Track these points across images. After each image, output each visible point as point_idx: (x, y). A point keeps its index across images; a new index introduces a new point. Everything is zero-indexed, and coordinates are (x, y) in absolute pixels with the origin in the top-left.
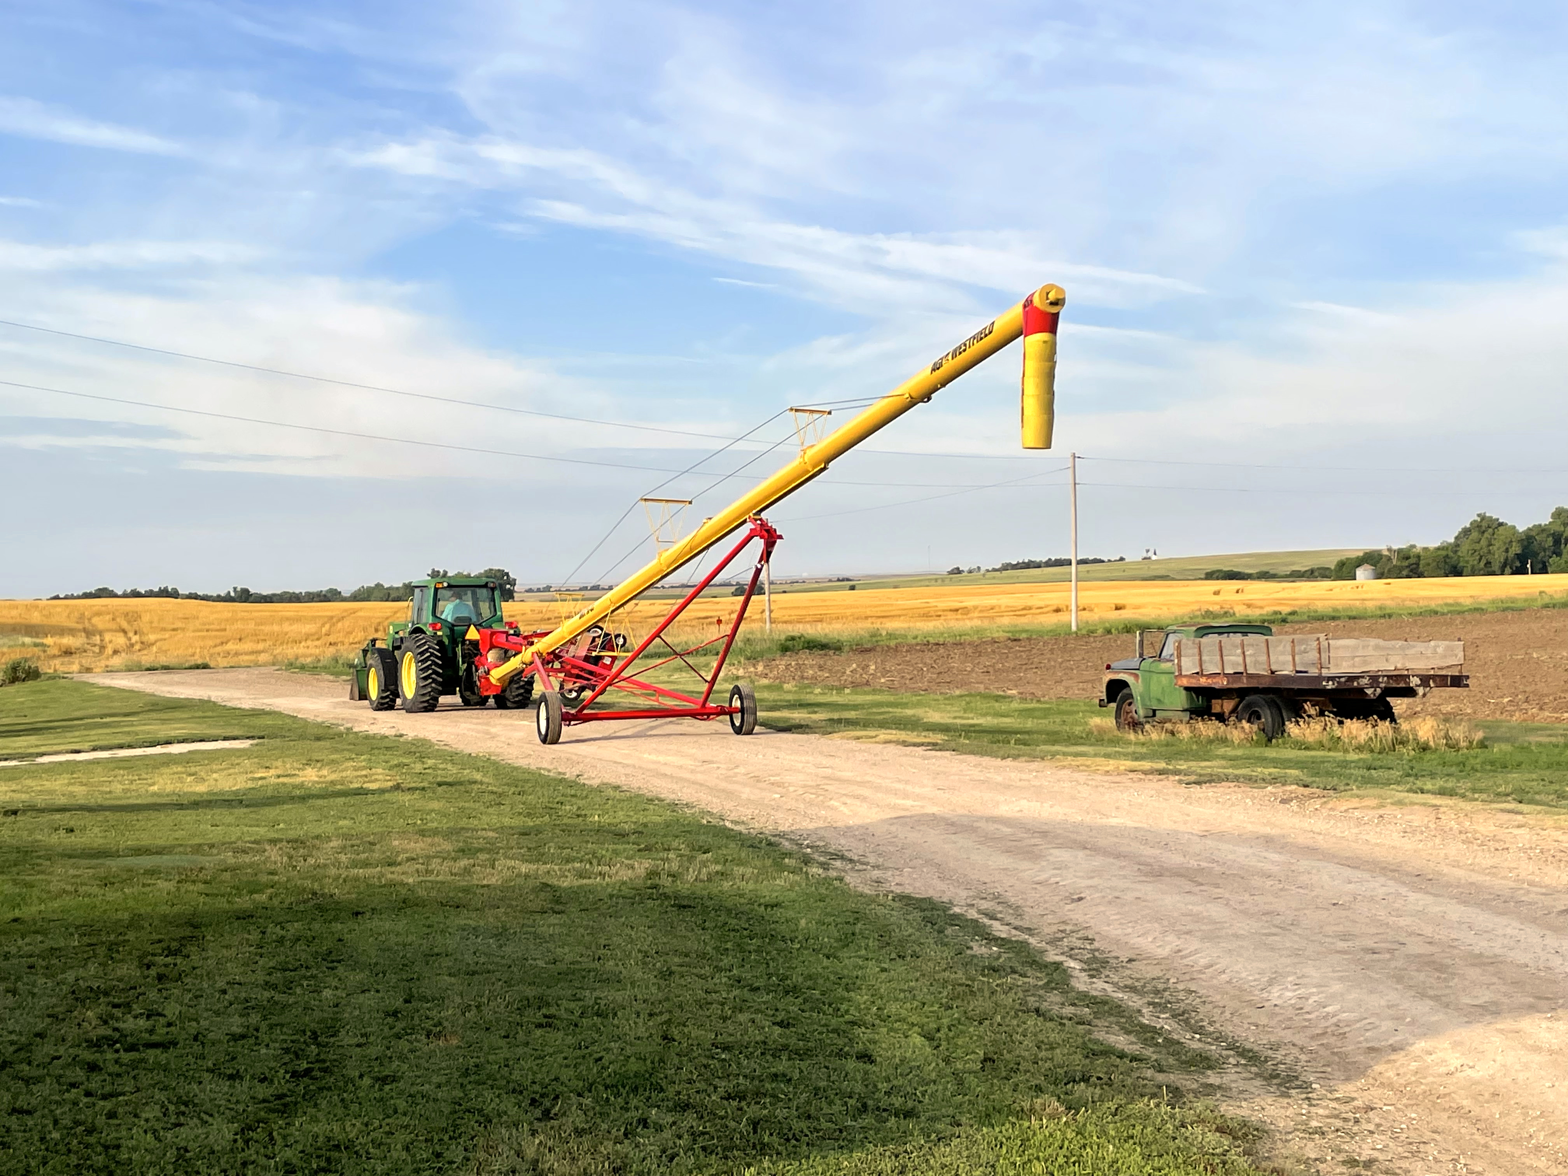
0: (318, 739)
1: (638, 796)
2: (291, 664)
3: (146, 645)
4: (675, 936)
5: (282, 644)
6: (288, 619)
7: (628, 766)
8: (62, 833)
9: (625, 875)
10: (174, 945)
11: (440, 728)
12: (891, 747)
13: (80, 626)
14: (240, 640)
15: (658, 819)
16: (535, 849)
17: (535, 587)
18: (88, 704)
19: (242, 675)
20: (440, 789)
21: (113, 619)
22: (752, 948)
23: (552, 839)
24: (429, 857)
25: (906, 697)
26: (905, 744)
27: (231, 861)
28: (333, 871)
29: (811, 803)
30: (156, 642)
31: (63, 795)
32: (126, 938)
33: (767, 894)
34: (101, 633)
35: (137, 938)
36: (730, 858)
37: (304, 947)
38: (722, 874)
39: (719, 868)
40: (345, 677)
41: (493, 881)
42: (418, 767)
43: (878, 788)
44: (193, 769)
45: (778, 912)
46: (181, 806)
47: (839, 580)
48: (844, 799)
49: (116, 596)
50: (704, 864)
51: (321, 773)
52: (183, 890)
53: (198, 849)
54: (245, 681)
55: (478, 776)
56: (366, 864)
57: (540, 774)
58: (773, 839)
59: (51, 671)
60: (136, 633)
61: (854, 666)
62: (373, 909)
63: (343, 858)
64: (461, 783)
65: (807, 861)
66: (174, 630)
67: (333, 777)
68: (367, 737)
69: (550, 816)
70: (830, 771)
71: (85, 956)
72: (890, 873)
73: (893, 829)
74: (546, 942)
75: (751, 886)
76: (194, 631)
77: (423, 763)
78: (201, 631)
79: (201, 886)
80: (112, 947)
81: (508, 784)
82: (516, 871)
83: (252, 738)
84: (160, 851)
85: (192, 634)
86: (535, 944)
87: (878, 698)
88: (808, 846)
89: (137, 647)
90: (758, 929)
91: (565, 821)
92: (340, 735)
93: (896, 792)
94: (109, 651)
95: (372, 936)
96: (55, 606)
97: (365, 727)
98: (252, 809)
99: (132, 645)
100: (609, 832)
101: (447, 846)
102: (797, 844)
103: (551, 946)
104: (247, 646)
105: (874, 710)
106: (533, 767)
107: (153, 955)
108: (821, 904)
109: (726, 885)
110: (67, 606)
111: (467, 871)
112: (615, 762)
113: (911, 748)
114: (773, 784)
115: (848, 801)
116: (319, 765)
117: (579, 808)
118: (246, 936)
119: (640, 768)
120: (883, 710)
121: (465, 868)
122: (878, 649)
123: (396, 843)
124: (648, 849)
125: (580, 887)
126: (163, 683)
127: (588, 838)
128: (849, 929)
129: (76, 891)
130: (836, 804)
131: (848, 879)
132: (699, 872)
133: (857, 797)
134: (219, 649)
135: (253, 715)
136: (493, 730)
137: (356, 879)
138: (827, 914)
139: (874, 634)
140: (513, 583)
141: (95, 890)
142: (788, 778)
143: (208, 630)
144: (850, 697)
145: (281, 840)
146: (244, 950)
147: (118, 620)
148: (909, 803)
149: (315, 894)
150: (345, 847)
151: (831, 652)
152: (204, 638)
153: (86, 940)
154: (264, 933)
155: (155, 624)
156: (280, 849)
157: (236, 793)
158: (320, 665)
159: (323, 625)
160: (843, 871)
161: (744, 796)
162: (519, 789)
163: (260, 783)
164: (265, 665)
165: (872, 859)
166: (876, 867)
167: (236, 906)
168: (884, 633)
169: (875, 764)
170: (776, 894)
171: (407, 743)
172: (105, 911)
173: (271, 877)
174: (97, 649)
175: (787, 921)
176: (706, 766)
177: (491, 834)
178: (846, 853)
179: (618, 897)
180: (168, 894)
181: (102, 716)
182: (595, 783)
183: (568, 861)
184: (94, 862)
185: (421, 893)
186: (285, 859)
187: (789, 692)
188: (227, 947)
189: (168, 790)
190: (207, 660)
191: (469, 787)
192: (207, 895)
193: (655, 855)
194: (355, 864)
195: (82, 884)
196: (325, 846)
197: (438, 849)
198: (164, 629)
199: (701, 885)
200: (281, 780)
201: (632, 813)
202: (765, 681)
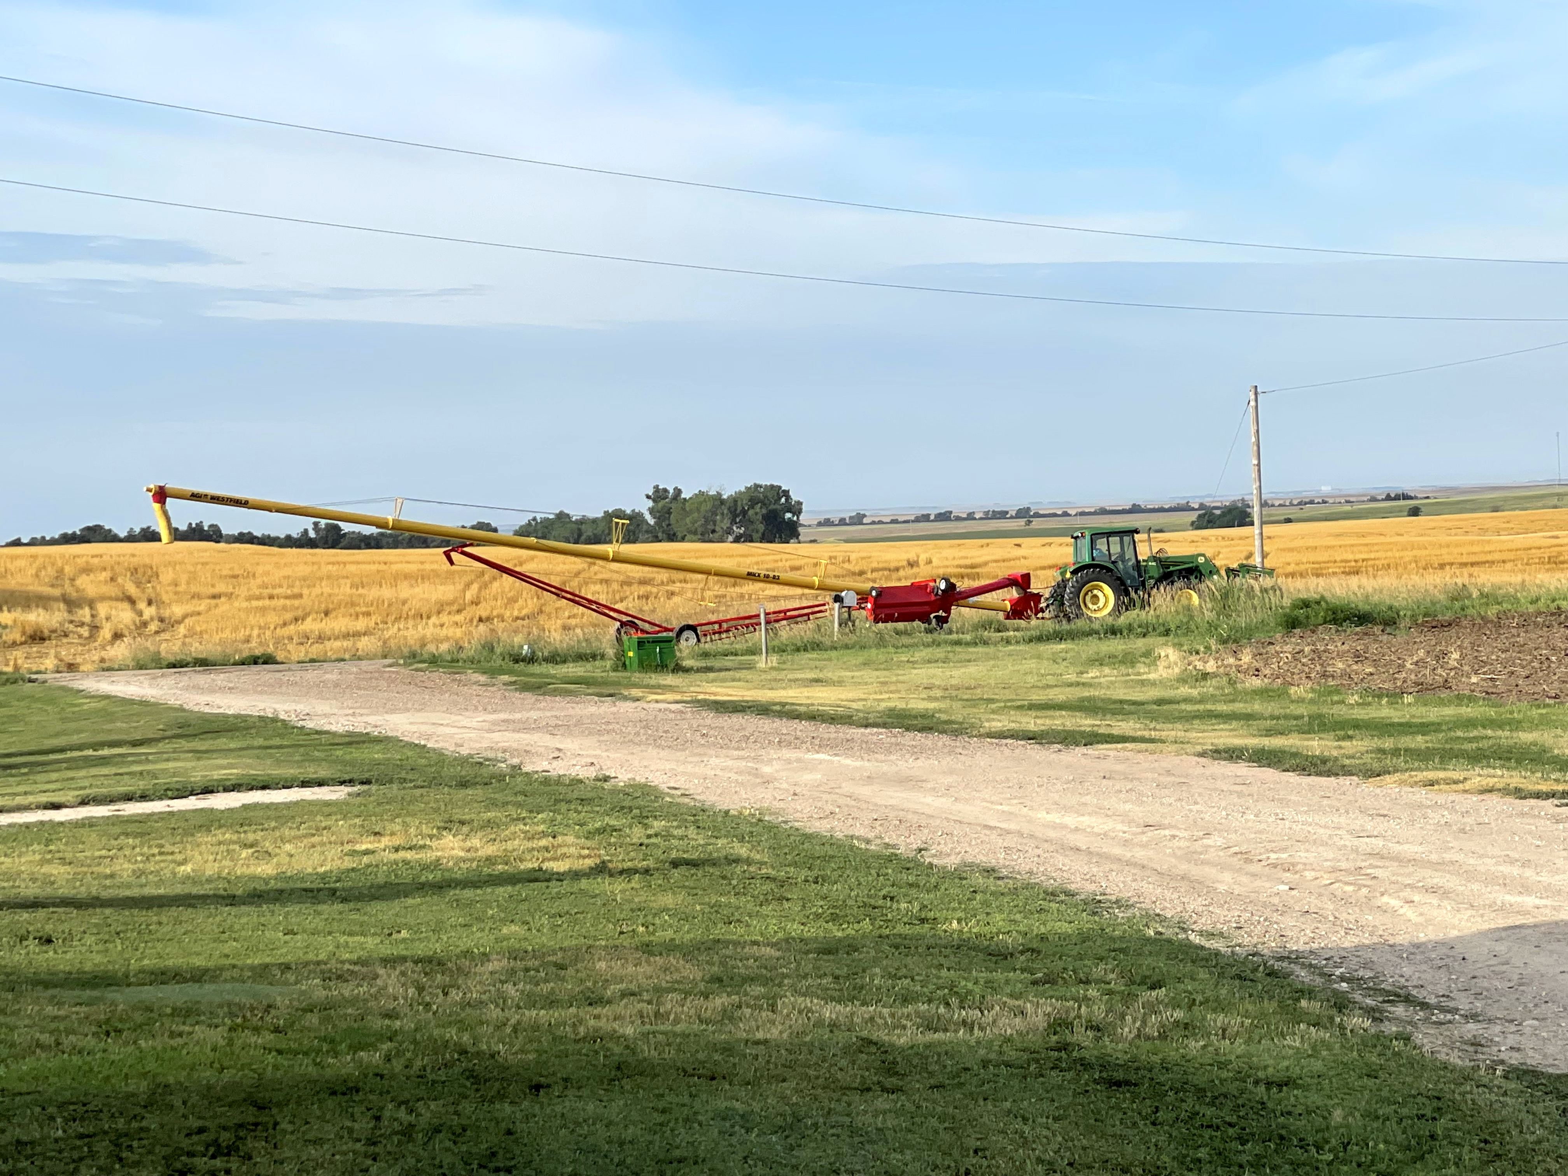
0: (463, 784)
1: (1028, 886)
2: (413, 655)
3: (167, 624)
4: (1103, 1135)
5: (398, 619)
6: (406, 576)
7: (1008, 832)
8: (32, 945)
9: (1010, 1025)
10: (226, 1138)
11: (673, 765)
12: (1494, 800)
13: (57, 592)
14: (327, 614)
15: (1064, 927)
16: (847, 977)
17: (835, 517)
18: (73, 725)
19: (331, 674)
20: (676, 873)
21: (112, 579)
22: (1244, 1158)
23: (876, 962)
24: (659, 991)
25: (1519, 709)
26: (1520, 794)
27: (320, 994)
28: (494, 1013)
29: (1346, 901)
30: (185, 617)
31: (34, 880)
32: (144, 1124)
33: (1271, 1062)
34: (91, 604)
35: (162, 1126)
36: (1199, 998)
37: (449, 1144)
38: (1186, 1026)
39: (1179, 1014)
40: (506, 678)
41: (774, 1033)
42: (637, 834)
43: (1470, 875)
44: (251, 837)
45: (1291, 1096)
46: (232, 900)
47: (1388, 498)
48: (1407, 893)
49: (115, 539)
50: (1152, 1008)
51: (468, 844)
52: (238, 1043)
53: (262, 972)
54: (337, 685)
55: (742, 851)
56: (551, 1002)
57: (852, 847)
58: (1277, 965)
59: (9, 669)
60: (150, 603)
61: (1421, 653)
62: (566, 1080)
63: (510, 989)
64: (714, 863)
65: (1341, 1004)
66: (214, 597)
67: (490, 850)
68: (546, 781)
69: (873, 920)
70: (1380, 842)
71: (76, 1155)
72: (1497, 1029)
73: (1501, 948)
74: (871, 1142)
75: (1240, 1047)
76: (249, 599)
77: (646, 826)
78: (259, 598)
79: (268, 1037)
80: (119, 1140)
81: (795, 864)
82: (814, 1017)
83: (350, 782)
84: (198, 976)
85: (245, 604)
86: (851, 1146)
87: (1467, 711)
88: (1342, 979)
89: (153, 627)
90: (1254, 1125)
91: (900, 929)
92: (501, 778)
93: (1505, 883)
94: (106, 633)
95: (565, 1126)
96: (17, 557)
97: (544, 765)
98: (352, 905)
99: (145, 624)
100: (976, 948)
101: (691, 972)
102: (1322, 975)
103: (881, 1148)
104: (339, 623)
105: (1459, 733)
106: (839, 835)
107: (191, 1154)
108: (1370, 1082)
109: (1194, 1045)
110: (34, 557)
111: (728, 1016)
112: (986, 827)
113: (1533, 802)
114: (1275, 866)
115: (1416, 898)
116: (465, 829)
117: (923, 907)
118: (348, 1124)
119: (1032, 836)
120: (1475, 733)
121: (725, 1011)
122: (1465, 623)
123: (602, 965)
124: (1050, 980)
125: (928, 1046)
126: (197, 688)
127: (942, 960)
128: (1425, 1128)
129: (58, 1044)
130: (1394, 902)
131: (1418, 1038)
132: (1144, 1022)
133: (1433, 890)
134: (291, 629)
135: (350, 743)
136: (767, 769)
137: (536, 1027)
138: (1383, 1101)
139: (1459, 595)
140: (797, 509)
141: (90, 1042)
142: (1302, 855)
143: (271, 597)
144: (1413, 710)
145: (404, 959)
146: (345, 1148)
147: (120, 580)
148: (1530, 901)
149: (464, 1052)
150: (513, 972)
151: (1377, 629)
152: (263, 610)
153: (78, 1127)
154: (378, 1118)
155: (182, 588)
156: (403, 974)
157: (323, 877)
158: (463, 655)
159: (468, 585)
160: (1410, 1023)
161: (1222, 888)
162: (816, 872)
163: (366, 860)
164: (369, 657)
165: (1463, 1003)
166: (1473, 1017)
167: (328, 1073)
168: (1475, 594)
169: (1463, 831)
170: (1286, 1063)
171: (615, 791)
172: (107, 1079)
173: (387, 1022)
174: (85, 632)
175: (1309, 1113)
176: (1151, 834)
177: (768, 951)
178: (1414, 992)
179: (997, 1066)
180: (214, 1050)
181: (96, 746)
182: (951, 862)
183: (906, 1000)
184: (88, 993)
185: (647, 1051)
186: (411, 991)
187: (1301, 700)
188: (317, 1142)
189: (209, 873)
190: (271, 649)
191: (728, 870)
192: (280, 1052)
193: (1061, 991)
194: (531, 1001)
195: (69, 1032)
196: (479, 969)
197: (676, 976)
198: (196, 596)
199: (1148, 1045)
200: (402, 854)
201: (1018, 917)
202: (1257, 682)
